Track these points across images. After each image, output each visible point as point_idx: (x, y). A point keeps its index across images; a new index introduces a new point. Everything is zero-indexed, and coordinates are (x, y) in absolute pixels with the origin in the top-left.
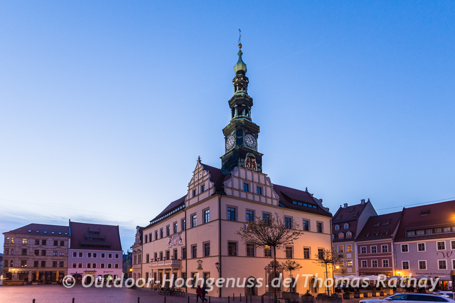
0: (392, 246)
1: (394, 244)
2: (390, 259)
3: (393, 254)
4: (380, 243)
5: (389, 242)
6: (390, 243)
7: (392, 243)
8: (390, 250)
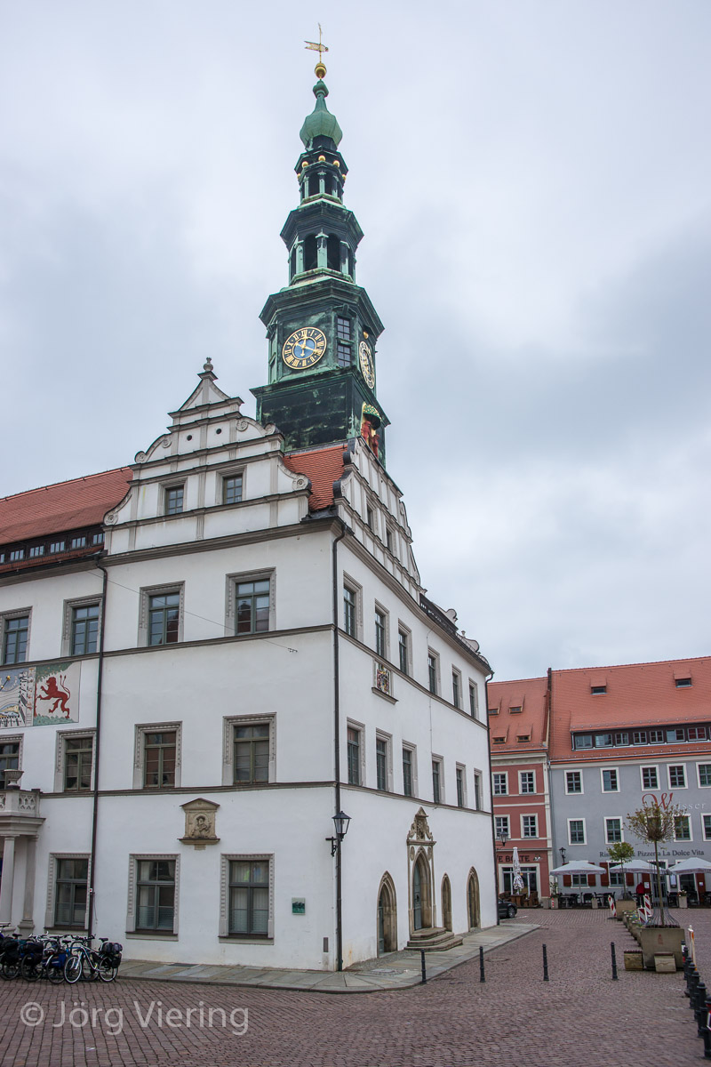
0: (545, 774)
1: (549, 770)
2: (541, 811)
3: (547, 799)
4: (515, 763)
5: (538, 762)
6: (541, 765)
7: (545, 767)
8: (541, 788)
